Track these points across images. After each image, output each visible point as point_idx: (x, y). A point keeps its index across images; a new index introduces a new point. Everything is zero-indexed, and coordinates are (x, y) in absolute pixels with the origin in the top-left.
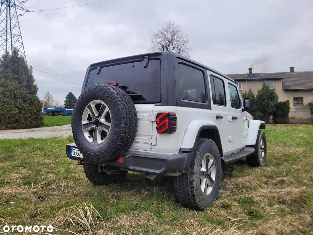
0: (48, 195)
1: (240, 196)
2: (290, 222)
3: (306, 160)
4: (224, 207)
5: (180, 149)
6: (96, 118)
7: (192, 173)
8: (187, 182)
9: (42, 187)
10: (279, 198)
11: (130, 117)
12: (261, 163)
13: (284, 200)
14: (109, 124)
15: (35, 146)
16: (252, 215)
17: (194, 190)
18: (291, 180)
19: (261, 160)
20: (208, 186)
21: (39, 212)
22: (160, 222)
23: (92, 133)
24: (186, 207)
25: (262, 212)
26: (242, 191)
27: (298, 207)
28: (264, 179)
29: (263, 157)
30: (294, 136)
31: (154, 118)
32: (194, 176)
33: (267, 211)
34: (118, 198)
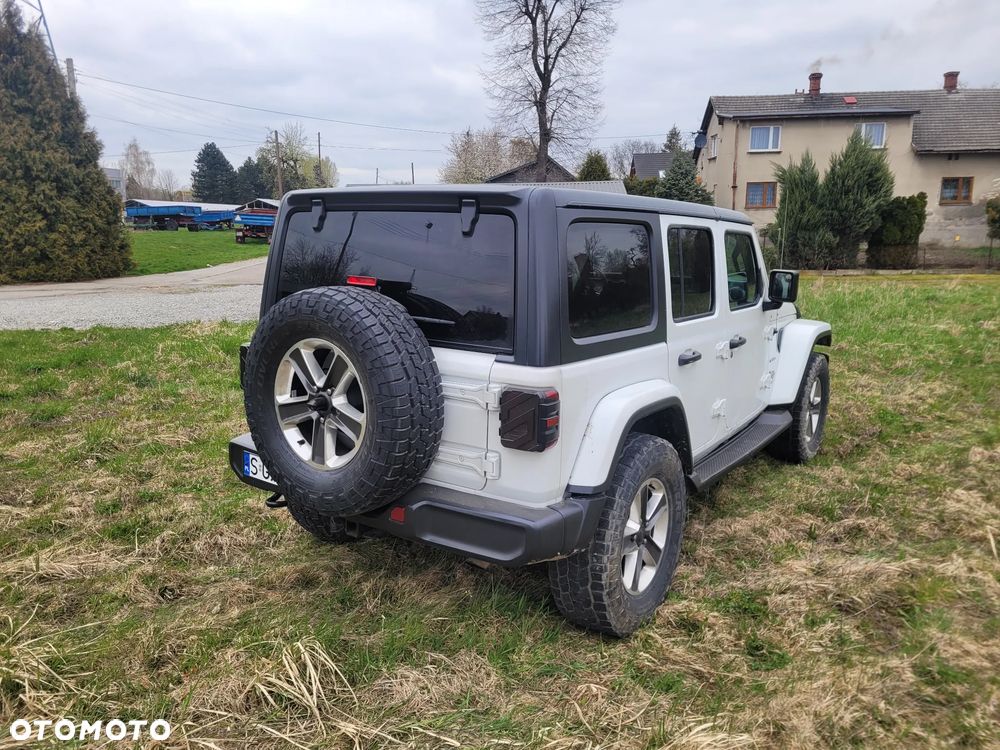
0: (187, 582)
1: (733, 587)
2: (854, 692)
3: (940, 435)
4: (685, 627)
5: (568, 486)
6: (318, 392)
7: (600, 548)
8: (586, 572)
9: (166, 549)
10: (838, 595)
11: (421, 402)
12: (808, 450)
13: (853, 601)
14: (360, 418)
15: (120, 366)
16: (758, 653)
17: (604, 593)
18: (883, 526)
19: (808, 439)
20: (644, 564)
21: (168, 653)
22: (508, 684)
23: (308, 430)
24: (579, 627)
25: (786, 644)
26: (741, 568)
27: (889, 626)
28: (808, 521)
29: (814, 431)
30: (919, 334)
31: (494, 403)
32: (605, 559)
33: (801, 643)
34: (389, 595)
